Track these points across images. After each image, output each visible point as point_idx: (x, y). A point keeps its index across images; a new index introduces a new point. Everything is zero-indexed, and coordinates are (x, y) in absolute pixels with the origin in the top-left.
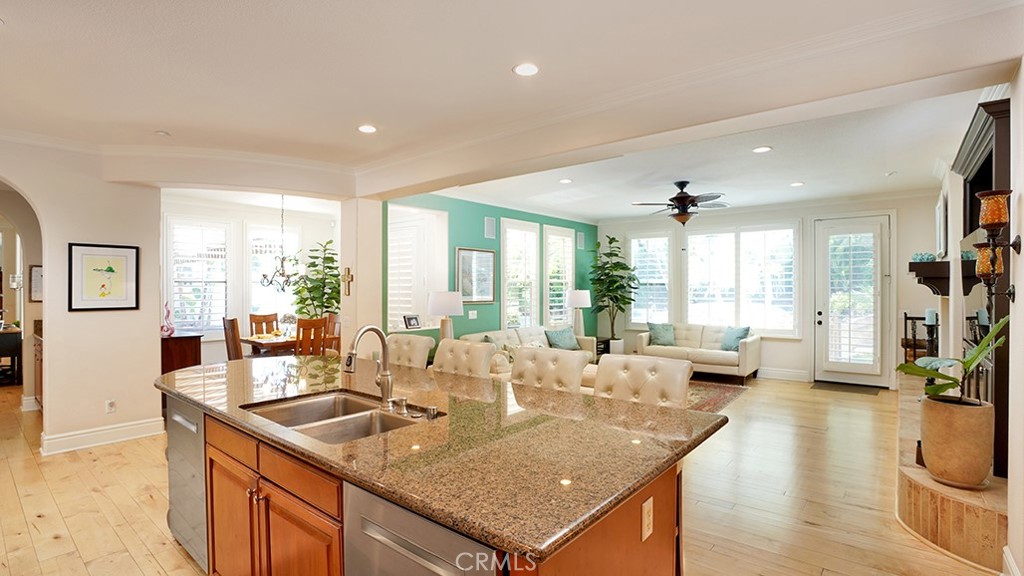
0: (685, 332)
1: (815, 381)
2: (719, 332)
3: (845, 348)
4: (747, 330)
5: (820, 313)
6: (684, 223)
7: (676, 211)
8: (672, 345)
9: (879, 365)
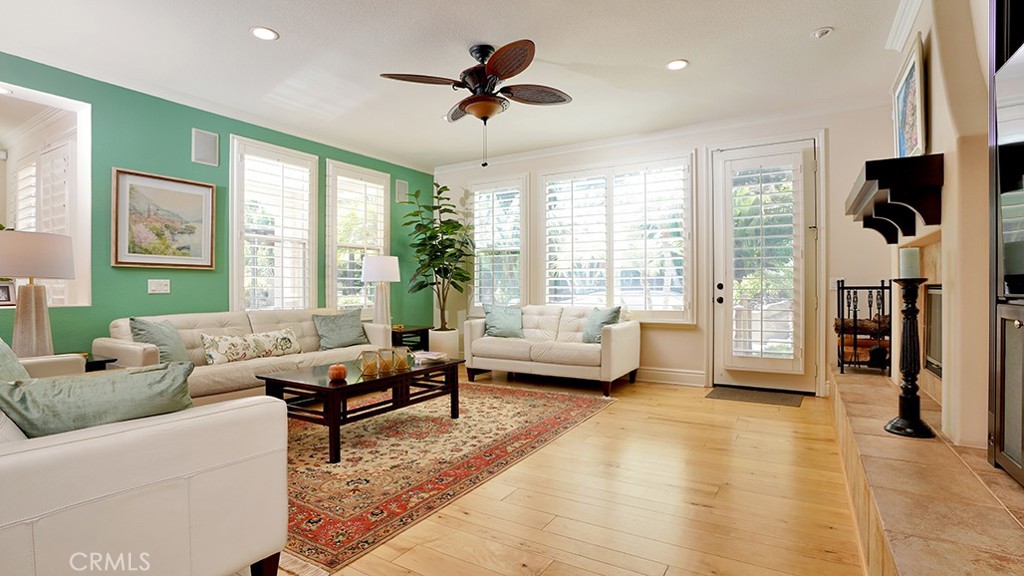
0: (536, 318)
1: (715, 385)
2: (581, 316)
3: (756, 336)
4: (617, 311)
5: (720, 286)
6: (485, 119)
8: (516, 336)
9: (802, 360)
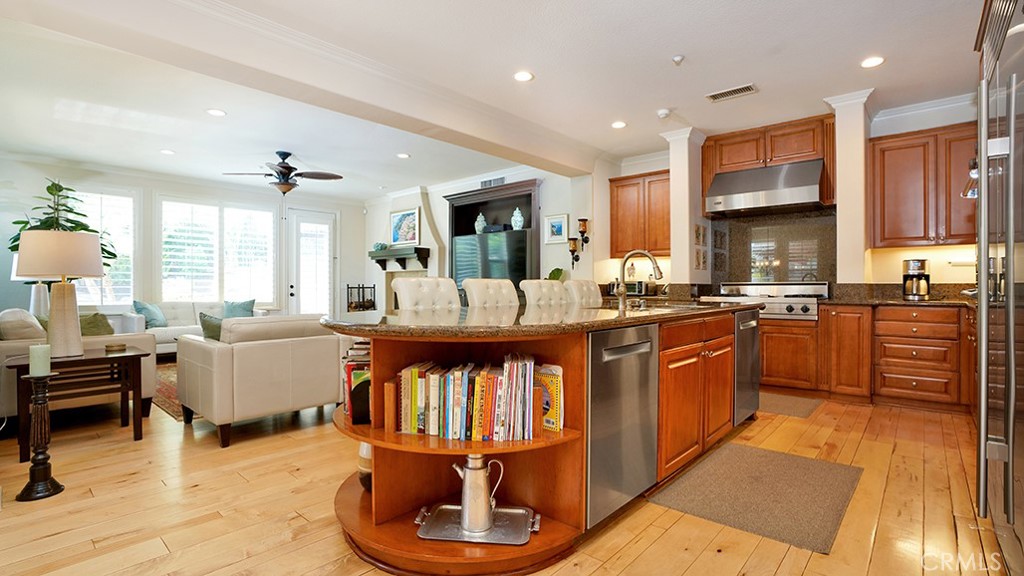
2: (213, 308)
4: (252, 303)
6: (284, 193)
7: (278, 181)
